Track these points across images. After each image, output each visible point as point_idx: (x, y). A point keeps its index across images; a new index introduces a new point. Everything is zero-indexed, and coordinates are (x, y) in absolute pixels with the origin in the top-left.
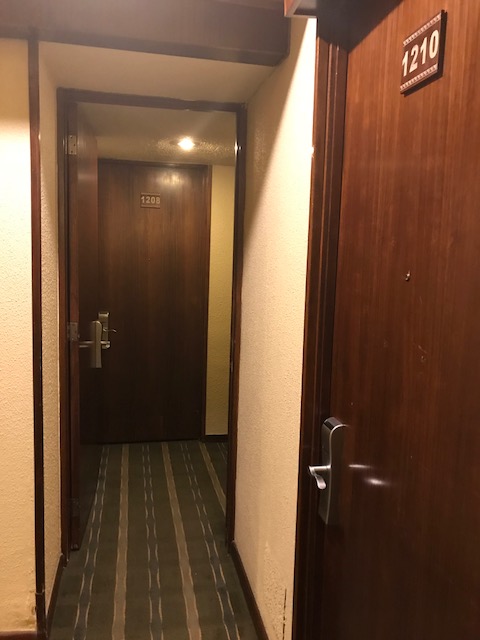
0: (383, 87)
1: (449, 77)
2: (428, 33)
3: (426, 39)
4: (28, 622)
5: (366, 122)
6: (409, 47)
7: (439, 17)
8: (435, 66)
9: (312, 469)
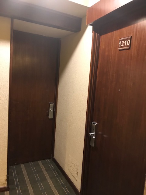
0: (112, 47)
1: (132, 50)
2: (127, 40)
3: (126, 41)
4: (4, 184)
5: (107, 53)
6: (121, 41)
7: (130, 37)
8: (129, 47)
9: (90, 134)
